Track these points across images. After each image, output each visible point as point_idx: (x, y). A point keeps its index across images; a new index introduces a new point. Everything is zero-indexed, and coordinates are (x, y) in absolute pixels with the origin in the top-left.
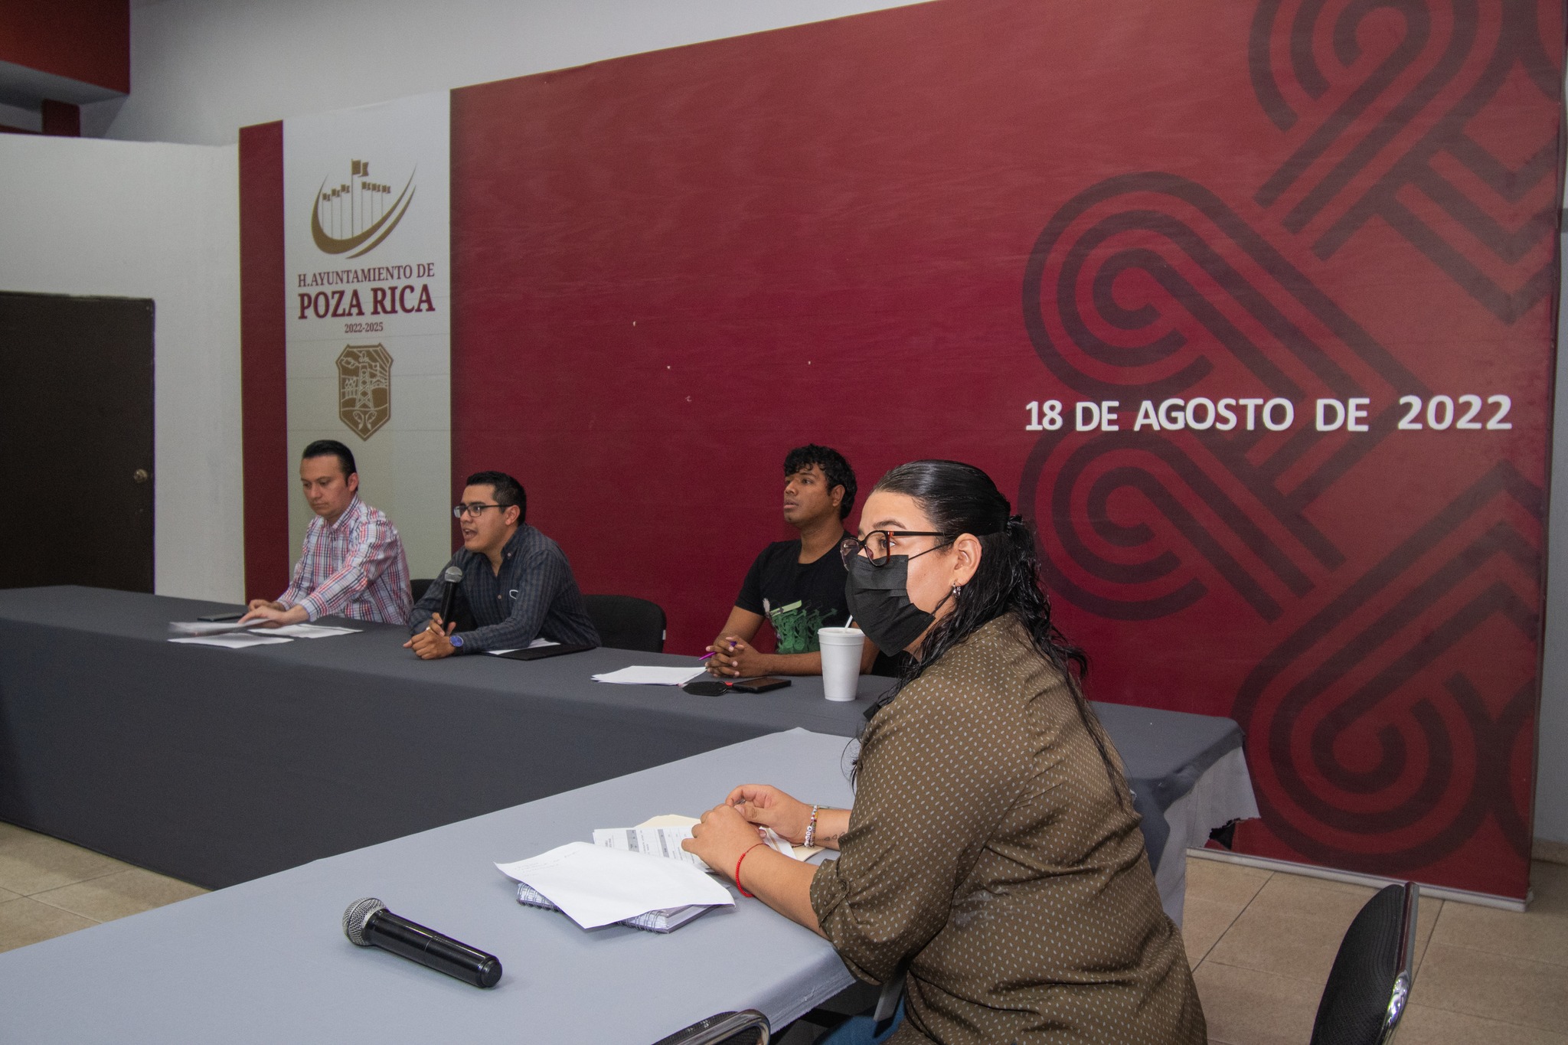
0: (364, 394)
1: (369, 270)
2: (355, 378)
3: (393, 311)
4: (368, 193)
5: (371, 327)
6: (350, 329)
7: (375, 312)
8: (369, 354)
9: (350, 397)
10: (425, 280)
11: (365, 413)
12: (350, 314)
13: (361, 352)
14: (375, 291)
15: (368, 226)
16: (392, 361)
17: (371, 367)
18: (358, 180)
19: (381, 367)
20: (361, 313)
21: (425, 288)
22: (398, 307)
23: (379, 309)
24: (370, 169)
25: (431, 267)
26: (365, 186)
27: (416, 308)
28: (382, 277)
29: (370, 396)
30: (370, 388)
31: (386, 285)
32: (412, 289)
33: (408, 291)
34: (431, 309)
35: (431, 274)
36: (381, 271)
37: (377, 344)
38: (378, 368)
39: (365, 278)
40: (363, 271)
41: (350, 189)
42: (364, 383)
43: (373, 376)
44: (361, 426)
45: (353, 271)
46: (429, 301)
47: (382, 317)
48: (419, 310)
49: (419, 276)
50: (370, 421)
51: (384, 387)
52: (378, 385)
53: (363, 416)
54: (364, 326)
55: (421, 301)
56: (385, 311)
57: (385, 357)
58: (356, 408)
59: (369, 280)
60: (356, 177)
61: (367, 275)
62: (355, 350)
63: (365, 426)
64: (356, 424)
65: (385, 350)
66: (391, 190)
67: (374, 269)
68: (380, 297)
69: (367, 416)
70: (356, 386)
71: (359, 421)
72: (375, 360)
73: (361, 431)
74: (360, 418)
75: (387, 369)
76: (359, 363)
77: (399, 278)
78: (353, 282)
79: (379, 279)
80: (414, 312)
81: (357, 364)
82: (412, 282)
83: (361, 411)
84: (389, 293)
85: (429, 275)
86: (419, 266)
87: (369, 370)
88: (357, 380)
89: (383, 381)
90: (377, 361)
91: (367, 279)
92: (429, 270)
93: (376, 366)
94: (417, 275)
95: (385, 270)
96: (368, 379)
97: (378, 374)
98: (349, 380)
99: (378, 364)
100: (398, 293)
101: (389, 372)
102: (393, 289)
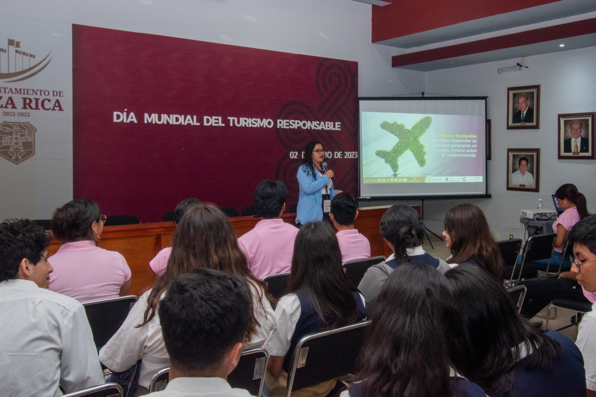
0: (17, 144)
1: (20, 89)
2: (10, 136)
3: (37, 108)
4: (19, 56)
5: (22, 114)
6: (7, 114)
7: (25, 108)
8: (20, 126)
9: (6, 145)
10: (57, 98)
11: (17, 152)
12: (6, 107)
13: (14, 125)
14: (25, 99)
15: (19, 69)
16: (36, 130)
17: (21, 132)
18: (12, 49)
19: (28, 132)
20: (14, 107)
21: (57, 101)
22: (40, 106)
23: (27, 107)
24: (20, 45)
25: (61, 93)
26: (17, 52)
27: (52, 108)
28: (29, 93)
29: (21, 144)
30: (20, 141)
31: (32, 97)
32: (49, 101)
33: (46, 102)
34: (61, 109)
35: (61, 95)
36: (29, 91)
37: (26, 122)
38: (27, 132)
39: (18, 93)
40: (16, 89)
41: (7, 51)
42: (17, 139)
43: (22, 136)
44: (14, 158)
45: (9, 89)
46: (60, 106)
47: (29, 110)
48: (54, 109)
49: (54, 95)
50: (21, 156)
51: (31, 141)
52: (27, 140)
53: (15, 154)
54: (16, 113)
55: (55, 106)
56: (31, 108)
57: (31, 128)
58: (10, 150)
59: (21, 93)
60: (11, 47)
61: (18, 91)
62: (10, 124)
63: (17, 157)
64: (11, 157)
65: (30, 124)
66: (36, 57)
67: (24, 90)
68: (28, 101)
69: (18, 154)
70: (11, 140)
71: (13, 156)
72: (25, 129)
73: (15, 160)
74: (13, 154)
75: (33, 133)
76: (13, 130)
77: (41, 95)
78: (8, 93)
79: (28, 94)
80: (50, 110)
81: (12, 130)
82: (50, 97)
83: (13, 151)
84: (34, 102)
85: (60, 96)
86: (54, 92)
87: (20, 133)
88: (12, 138)
89: (30, 138)
90: (26, 129)
91: (19, 93)
92: (60, 94)
93: (25, 132)
94: (52, 95)
95: (32, 91)
96: (19, 136)
97: (26, 135)
98: (5, 137)
99: (26, 131)
100: (40, 102)
101: (34, 135)
102: (37, 100)
